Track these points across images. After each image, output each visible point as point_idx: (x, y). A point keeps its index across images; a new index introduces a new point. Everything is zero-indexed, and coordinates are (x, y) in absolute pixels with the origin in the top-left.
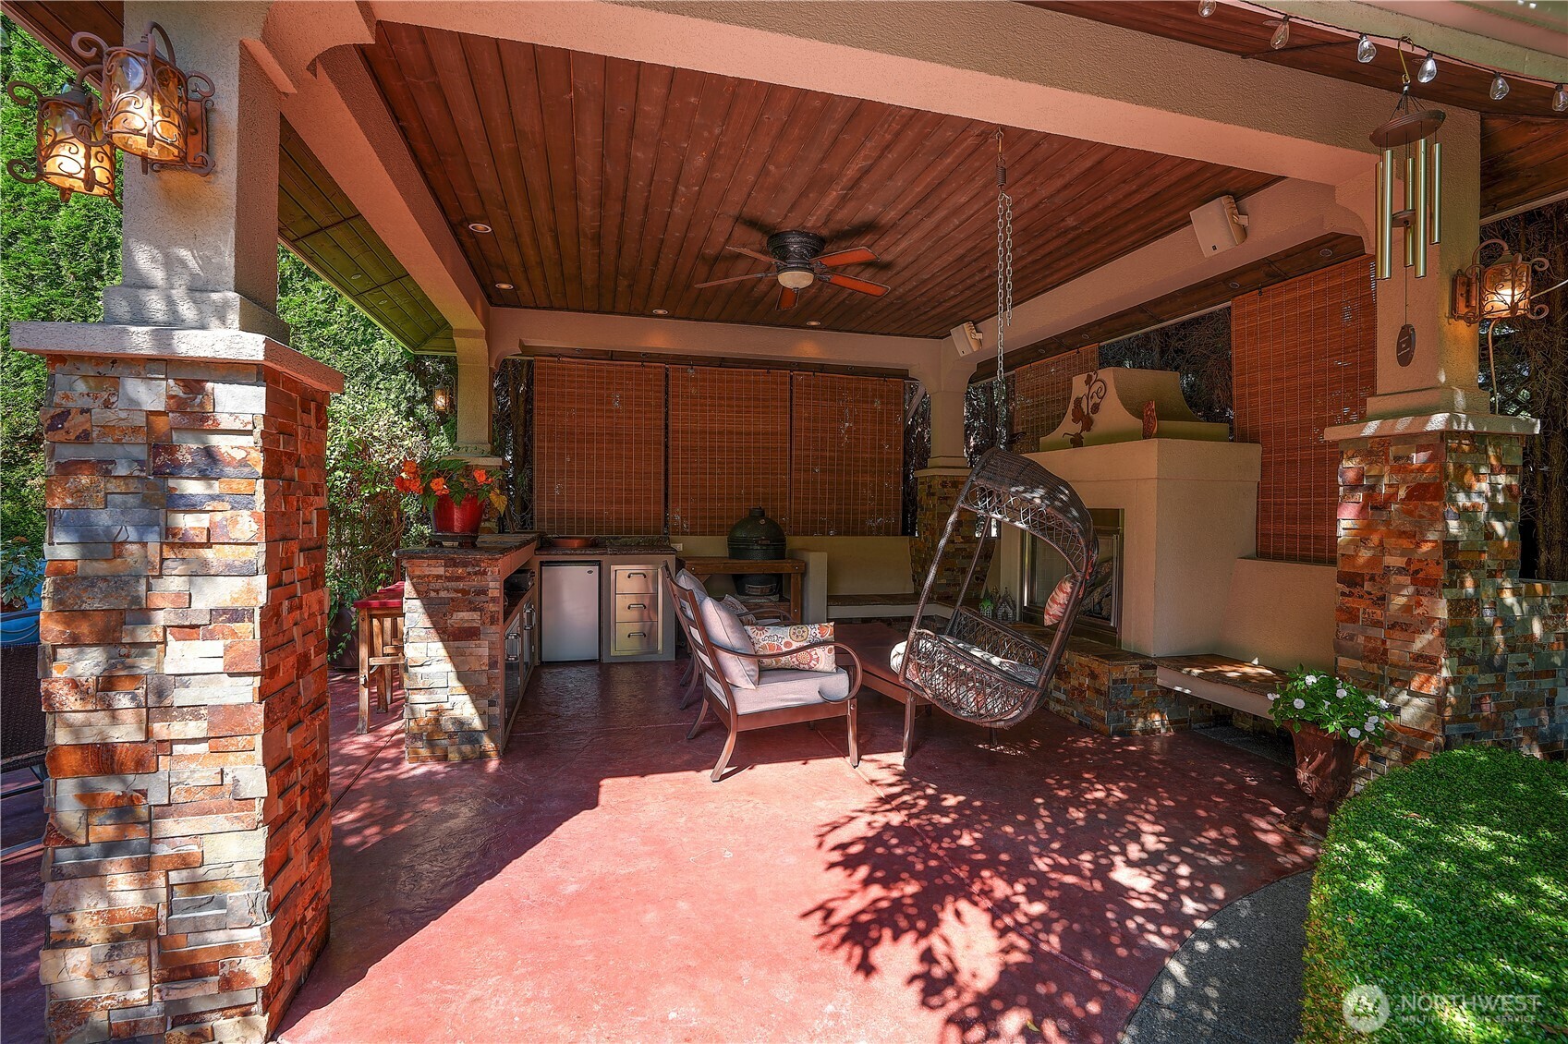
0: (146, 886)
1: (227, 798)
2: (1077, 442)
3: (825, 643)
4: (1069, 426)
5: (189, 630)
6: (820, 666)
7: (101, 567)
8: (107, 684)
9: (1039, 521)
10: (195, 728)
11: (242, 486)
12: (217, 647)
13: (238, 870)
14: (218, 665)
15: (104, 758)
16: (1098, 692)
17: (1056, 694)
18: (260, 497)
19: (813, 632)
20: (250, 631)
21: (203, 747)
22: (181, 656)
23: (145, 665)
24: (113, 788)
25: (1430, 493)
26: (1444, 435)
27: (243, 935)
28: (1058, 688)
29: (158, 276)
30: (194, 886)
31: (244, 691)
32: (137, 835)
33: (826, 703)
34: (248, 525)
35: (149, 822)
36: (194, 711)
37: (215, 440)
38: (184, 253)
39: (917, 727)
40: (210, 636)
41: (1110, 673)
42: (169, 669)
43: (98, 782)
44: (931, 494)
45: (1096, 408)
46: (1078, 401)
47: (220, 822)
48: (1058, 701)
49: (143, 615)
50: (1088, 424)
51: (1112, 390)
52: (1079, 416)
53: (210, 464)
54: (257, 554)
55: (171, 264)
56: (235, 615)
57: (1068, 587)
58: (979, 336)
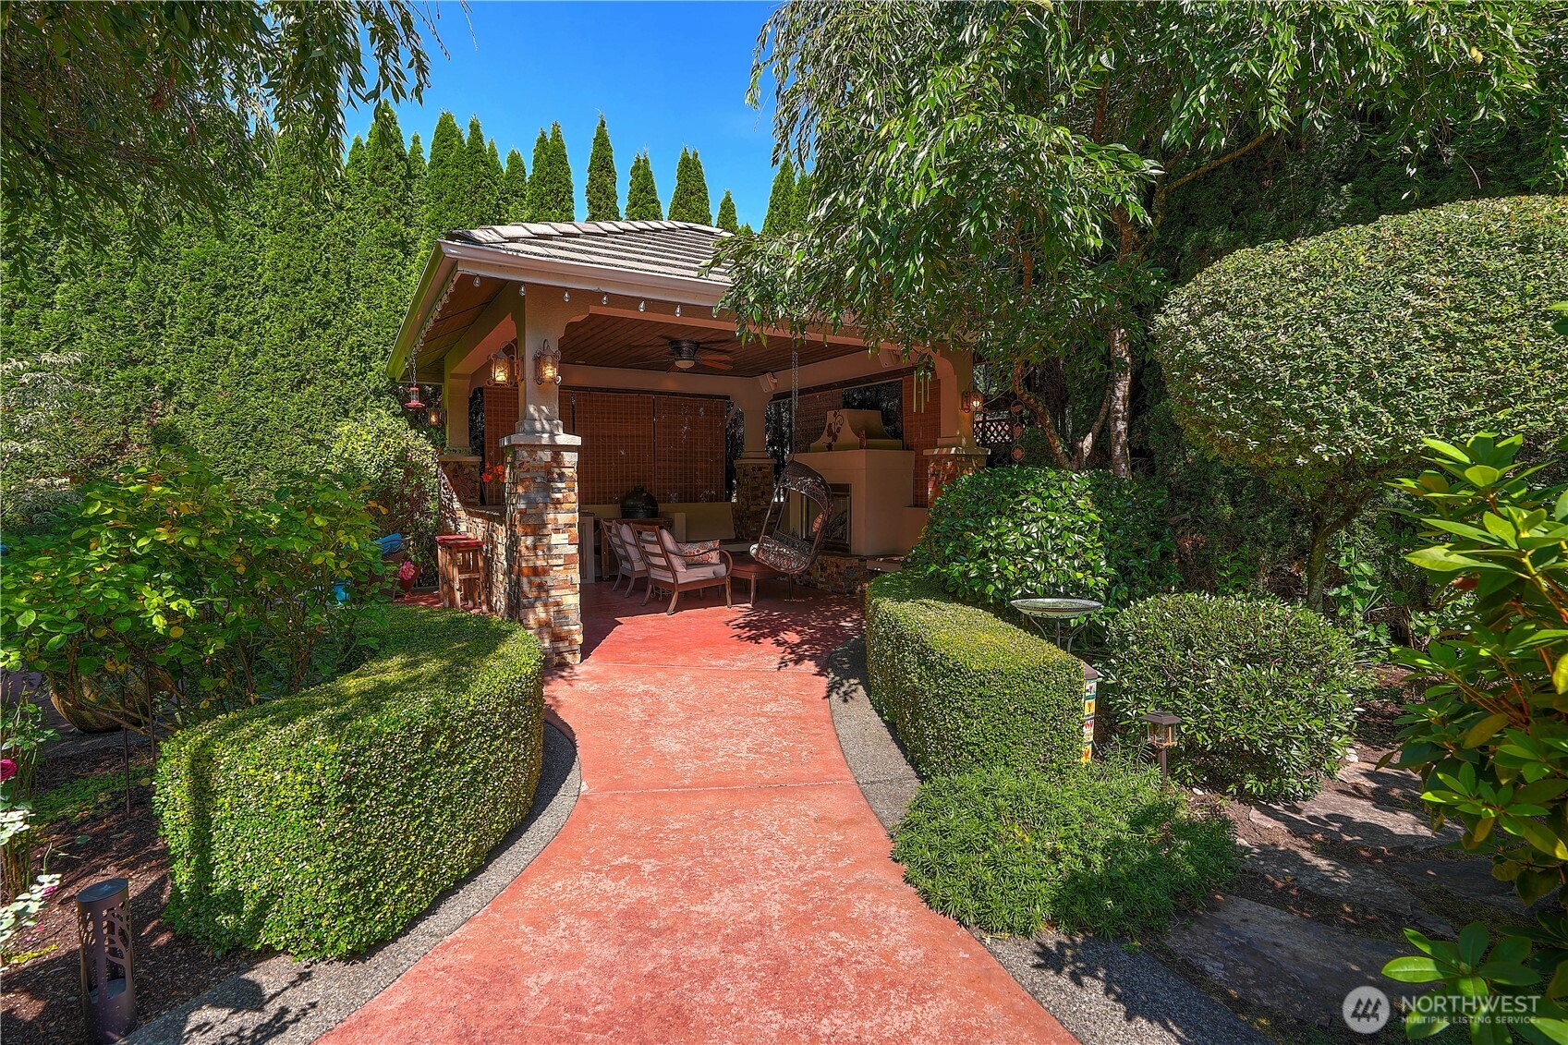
0: (547, 612)
1: (569, 585)
2: (830, 448)
3: (716, 549)
4: (825, 439)
5: (557, 531)
6: (713, 561)
7: (533, 511)
8: (535, 548)
9: (810, 491)
10: (560, 562)
11: (571, 484)
12: (566, 536)
13: (572, 607)
14: (567, 541)
15: (535, 571)
16: (840, 574)
17: (821, 579)
18: (576, 488)
19: (710, 544)
20: (575, 530)
21: (562, 568)
22: (556, 539)
23: (545, 541)
24: (537, 580)
25: (952, 477)
26: (956, 455)
27: (573, 628)
28: (821, 576)
29: (536, 415)
30: (559, 612)
31: (573, 549)
32: (543, 595)
33: (717, 578)
34: (573, 497)
35: (547, 591)
36: (558, 556)
37: (563, 470)
38: (544, 408)
39: (757, 591)
40: (563, 532)
41: (845, 563)
42: (553, 543)
43: (533, 578)
44: (745, 475)
45: (839, 430)
46: (830, 425)
47: (567, 591)
48: (822, 583)
49: (544, 525)
50: (835, 438)
51: (847, 421)
52: (830, 433)
53: (562, 476)
54: (576, 506)
55: (540, 411)
56: (571, 526)
57: (821, 516)
58: (775, 381)
